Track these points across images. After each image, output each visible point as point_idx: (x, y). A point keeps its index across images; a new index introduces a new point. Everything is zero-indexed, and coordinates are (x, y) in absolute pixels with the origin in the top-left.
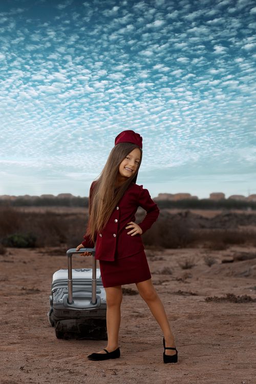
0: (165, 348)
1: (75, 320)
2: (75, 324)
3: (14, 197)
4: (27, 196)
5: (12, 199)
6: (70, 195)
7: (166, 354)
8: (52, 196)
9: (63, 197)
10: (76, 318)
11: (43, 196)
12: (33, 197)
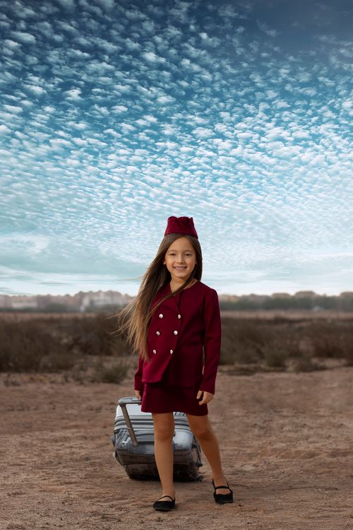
0: (216, 489)
1: (146, 465)
2: (147, 468)
3: (235, 297)
4: (253, 296)
5: (233, 300)
6: (311, 293)
7: (217, 493)
8: (286, 295)
9: (302, 296)
10: (147, 463)
11: (276, 295)
12: (261, 297)
